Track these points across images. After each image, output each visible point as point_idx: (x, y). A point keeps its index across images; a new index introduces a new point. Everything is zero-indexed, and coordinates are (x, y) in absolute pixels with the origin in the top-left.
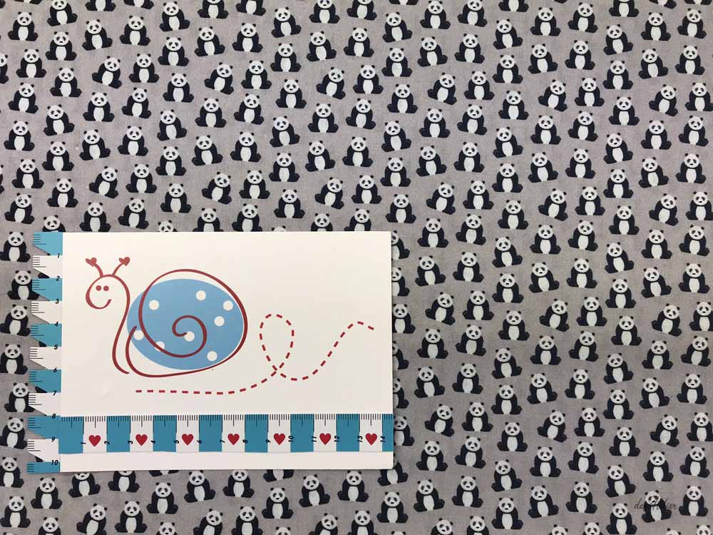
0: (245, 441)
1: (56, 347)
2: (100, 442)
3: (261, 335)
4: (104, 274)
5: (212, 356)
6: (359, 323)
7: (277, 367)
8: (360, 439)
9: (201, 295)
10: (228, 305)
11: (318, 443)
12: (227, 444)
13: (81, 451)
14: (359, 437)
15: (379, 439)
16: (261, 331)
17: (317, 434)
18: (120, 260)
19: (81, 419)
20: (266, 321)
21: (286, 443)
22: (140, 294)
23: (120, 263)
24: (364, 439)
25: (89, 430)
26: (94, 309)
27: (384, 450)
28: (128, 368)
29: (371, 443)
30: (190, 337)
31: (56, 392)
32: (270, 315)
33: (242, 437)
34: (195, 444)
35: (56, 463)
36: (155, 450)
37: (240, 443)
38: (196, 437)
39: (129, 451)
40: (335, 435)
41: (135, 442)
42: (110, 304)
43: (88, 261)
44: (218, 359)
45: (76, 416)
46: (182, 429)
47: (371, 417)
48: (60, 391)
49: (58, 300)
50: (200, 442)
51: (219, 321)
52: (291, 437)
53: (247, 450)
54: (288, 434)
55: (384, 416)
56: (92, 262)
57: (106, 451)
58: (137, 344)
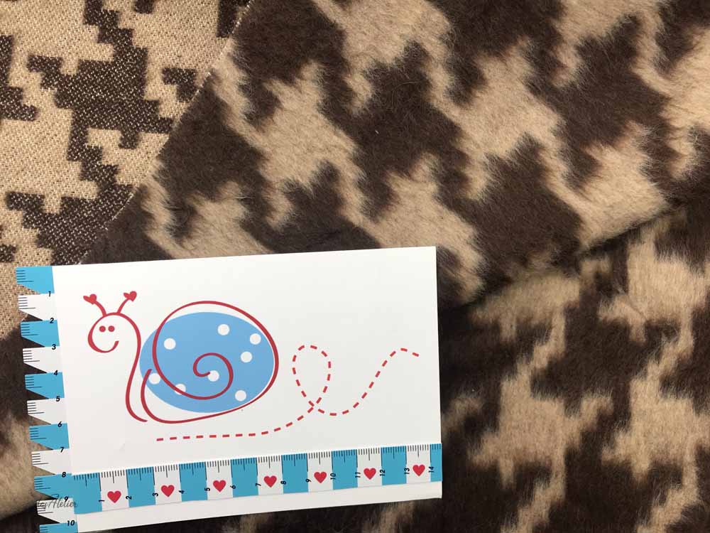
0: (283, 483)
1: (58, 398)
2: (121, 497)
3: (294, 369)
4: (107, 313)
5: (241, 396)
6: (402, 349)
7: (314, 403)
8: (407, 471)
9: (224, 330)
10: (255, 339)
11: (363, 479)
12: (263, 487)
13: (100, 510)
14: (405, 469)
15: (427, 469)
16: (294, 364)
17: (361, 469)
18: (126, 295)
19: (97, 475)
20: (299, 354)
21: (328, 481)
22: (151, 333)
23: (125, 299)
24: (412, 471)
25: (107, 486)
26: (99, 353)
27: (433, 480)
28: (144, 415)
29: (419, 475)
30: (214, 376)
31: (63, 448)
32: (303, 347)
33: (280, 478)
34: (228, 489)
35: (73, 523)
36: (184, 500)
37: (278, 485)
38: (229, 483)
39: (153, 503)
40: (381, 469)
41: (161, 494)
42: (119, 345)
43: (86, 298)
44: (247, 397)
45: (89, 473)
46: (212, 475)
47: (418, 448)
48: (68, 447)
49: (55, 345)
50: (233, 487)
51: (246, 357)
52: (333, 475)
53: (285, 492)
54: (329, 471)
55: (433, 447)
56: (92, 299)
57: (128, 506)
58: (153, 388)
